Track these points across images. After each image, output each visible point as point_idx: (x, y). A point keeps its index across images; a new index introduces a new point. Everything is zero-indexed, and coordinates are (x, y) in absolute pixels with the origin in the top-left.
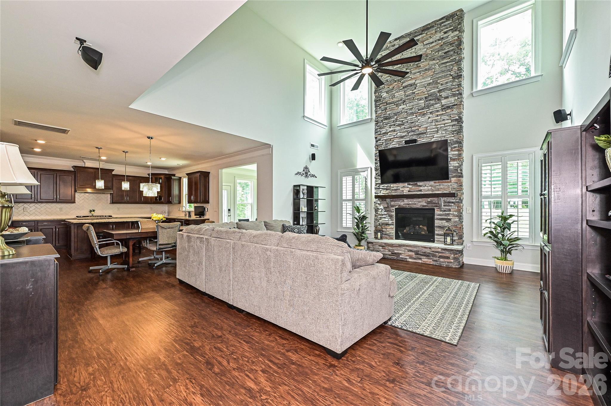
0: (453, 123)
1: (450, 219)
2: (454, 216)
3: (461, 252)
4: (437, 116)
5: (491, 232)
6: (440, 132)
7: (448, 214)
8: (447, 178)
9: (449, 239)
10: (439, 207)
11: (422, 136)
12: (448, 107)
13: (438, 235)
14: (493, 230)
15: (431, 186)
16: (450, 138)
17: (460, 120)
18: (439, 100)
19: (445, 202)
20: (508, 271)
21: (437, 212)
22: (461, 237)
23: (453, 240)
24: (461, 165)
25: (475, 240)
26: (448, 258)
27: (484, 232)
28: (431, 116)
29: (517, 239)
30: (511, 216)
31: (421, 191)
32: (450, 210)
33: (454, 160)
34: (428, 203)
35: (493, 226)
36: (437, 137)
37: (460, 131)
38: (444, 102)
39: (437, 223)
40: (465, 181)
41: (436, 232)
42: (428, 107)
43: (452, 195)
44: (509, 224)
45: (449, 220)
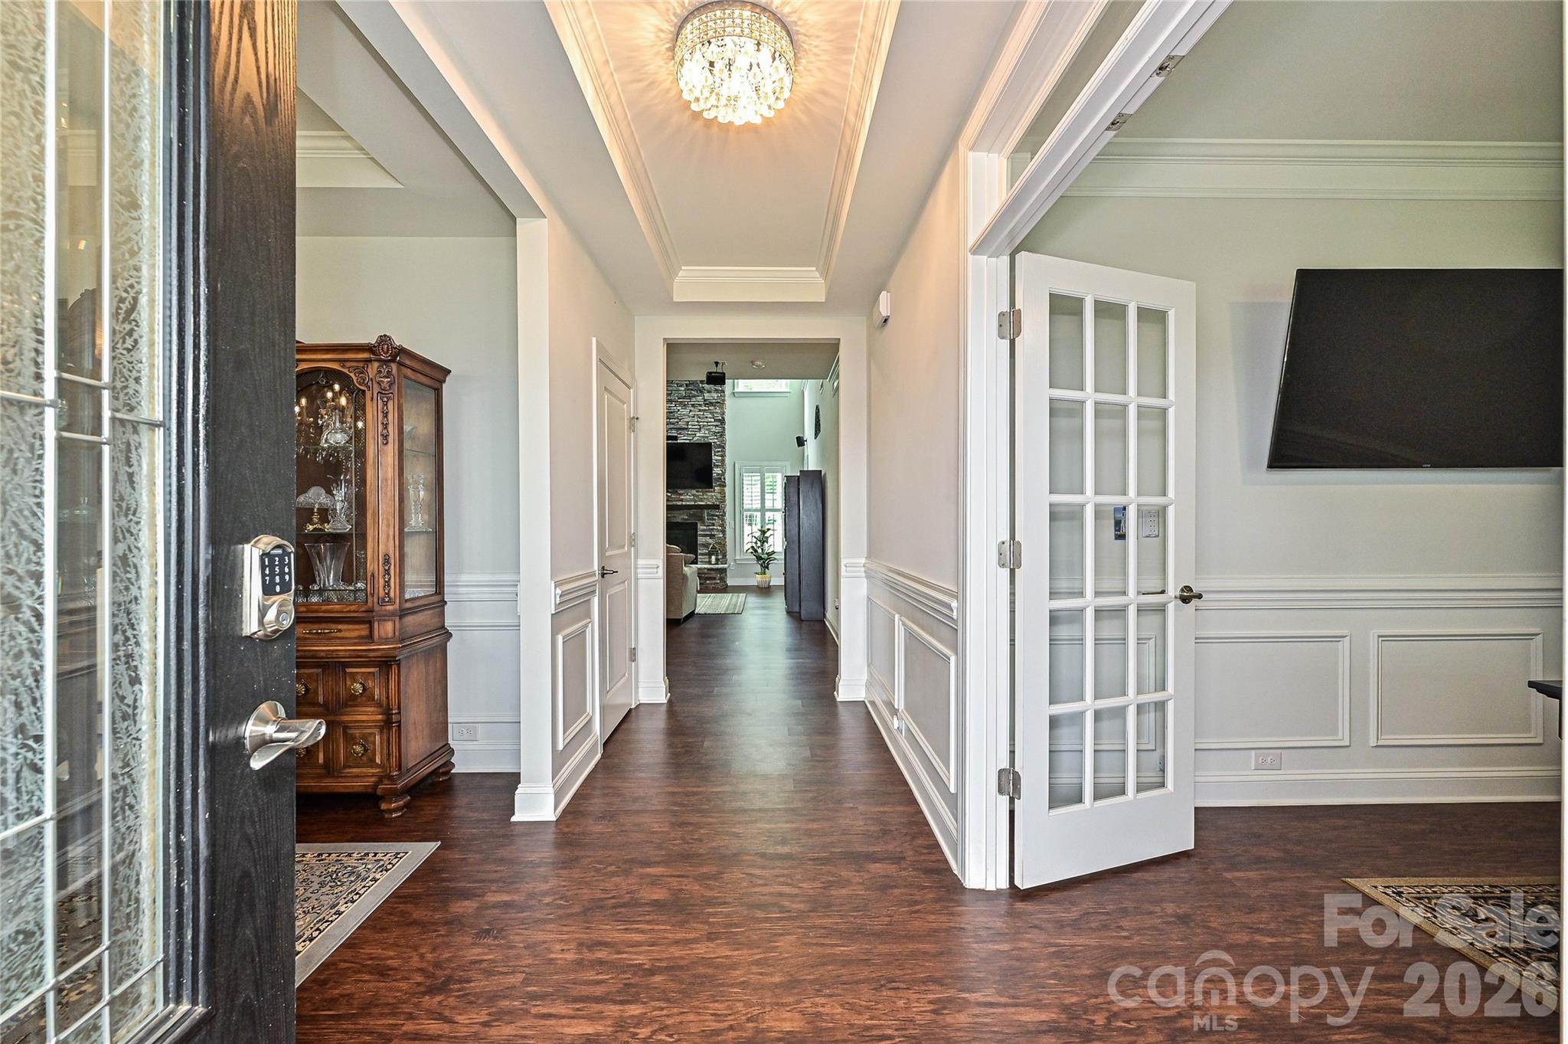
0: (716, 423)
1: (714, 535)
2: (718, 530)
3: (724, 571)
4: (700, 411)
5: (752, 547)
6: (703, 431)
7: (713, 529)
8: (711, 487)
9: (713, 558)
10: (703, 522)
11: (682, 432)
12: (711, 404)
13: (702, 554)
14: (754, 545)
15: (694, 495)
16: (713, 440)
17: (722, 421)
18: (701, 392)
19: (708, 514)
20: (766, 586)
21: (701, 527)
22: (724, 556)
23: (717, 560)
24: (723, 473)
25: (738, 557)
26: (714, 579)
27: (746, 548)
28: (692, 409)
29: (773, 552)
30: (769, 529)
31: (682, 500)
32: (713, 525)
33: (717, 466)
34: (691, 516)
35: (754, 540)
36: (699, 437)
37: (722, 434)
38: (706, 395)
39: (701, 540)
40: (728, 490)
41: (699, 551)
42: (690, 398)
43: (716, 507)
44: (767, 538)
45: (712, 536)
